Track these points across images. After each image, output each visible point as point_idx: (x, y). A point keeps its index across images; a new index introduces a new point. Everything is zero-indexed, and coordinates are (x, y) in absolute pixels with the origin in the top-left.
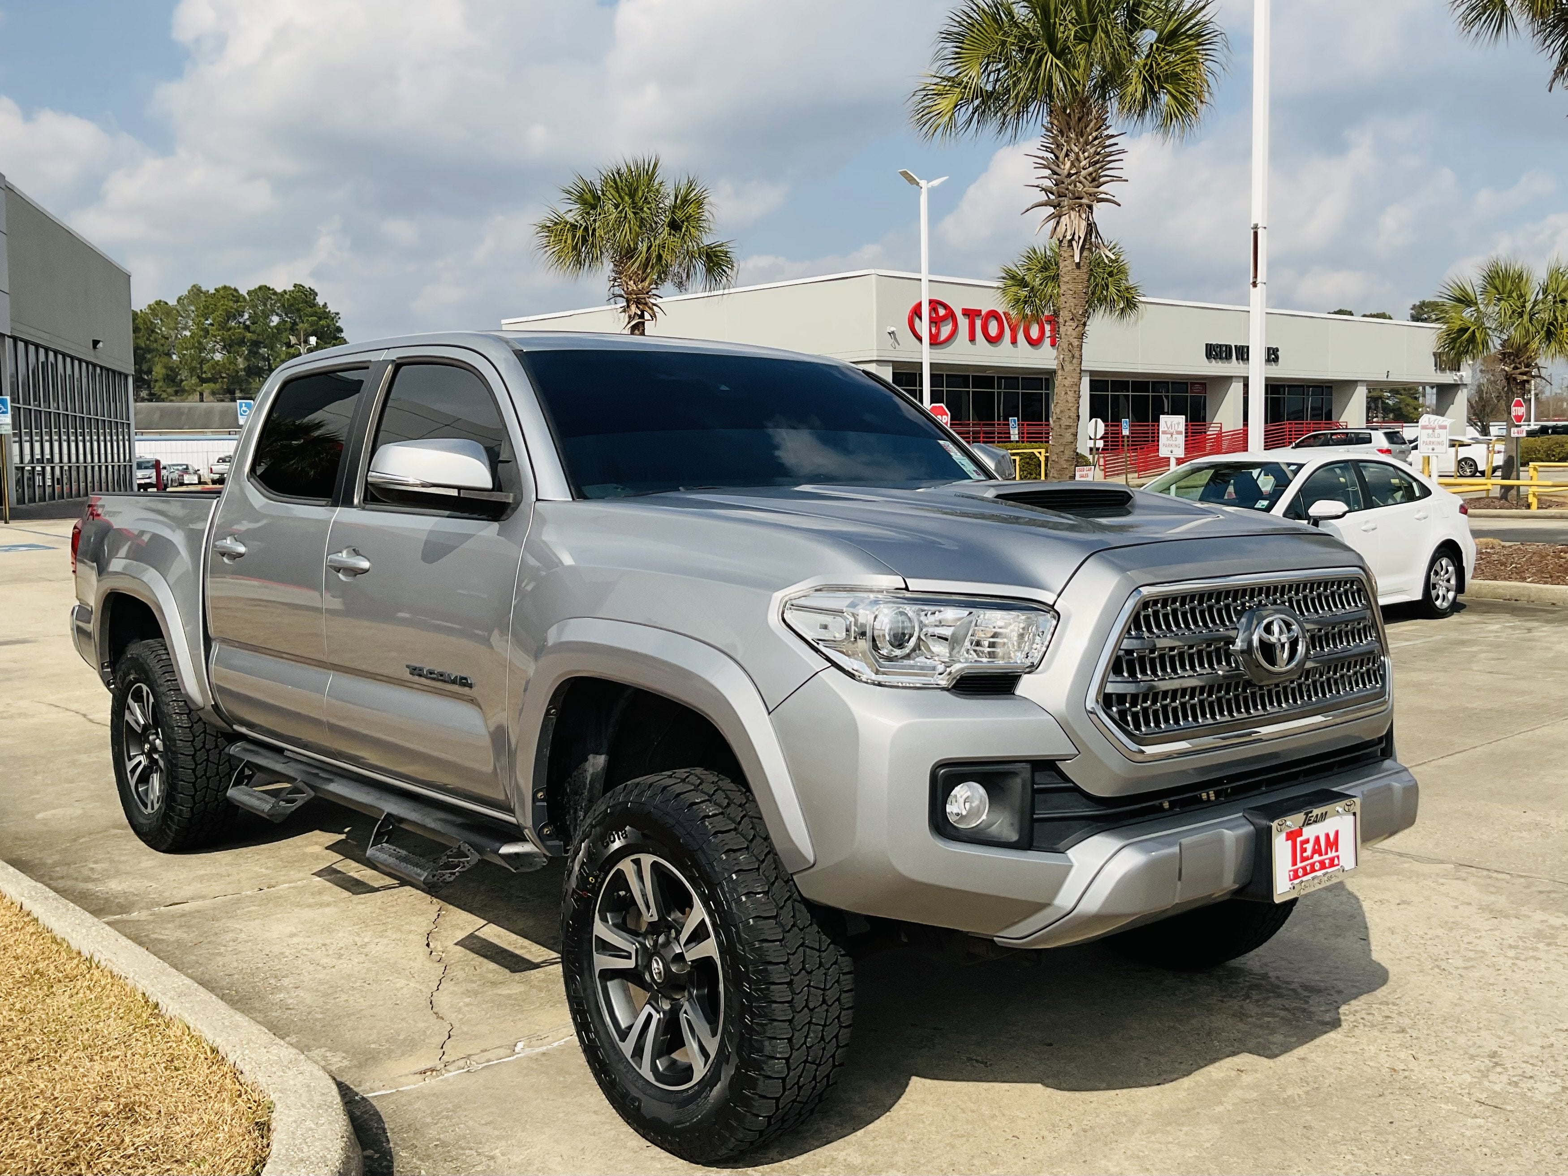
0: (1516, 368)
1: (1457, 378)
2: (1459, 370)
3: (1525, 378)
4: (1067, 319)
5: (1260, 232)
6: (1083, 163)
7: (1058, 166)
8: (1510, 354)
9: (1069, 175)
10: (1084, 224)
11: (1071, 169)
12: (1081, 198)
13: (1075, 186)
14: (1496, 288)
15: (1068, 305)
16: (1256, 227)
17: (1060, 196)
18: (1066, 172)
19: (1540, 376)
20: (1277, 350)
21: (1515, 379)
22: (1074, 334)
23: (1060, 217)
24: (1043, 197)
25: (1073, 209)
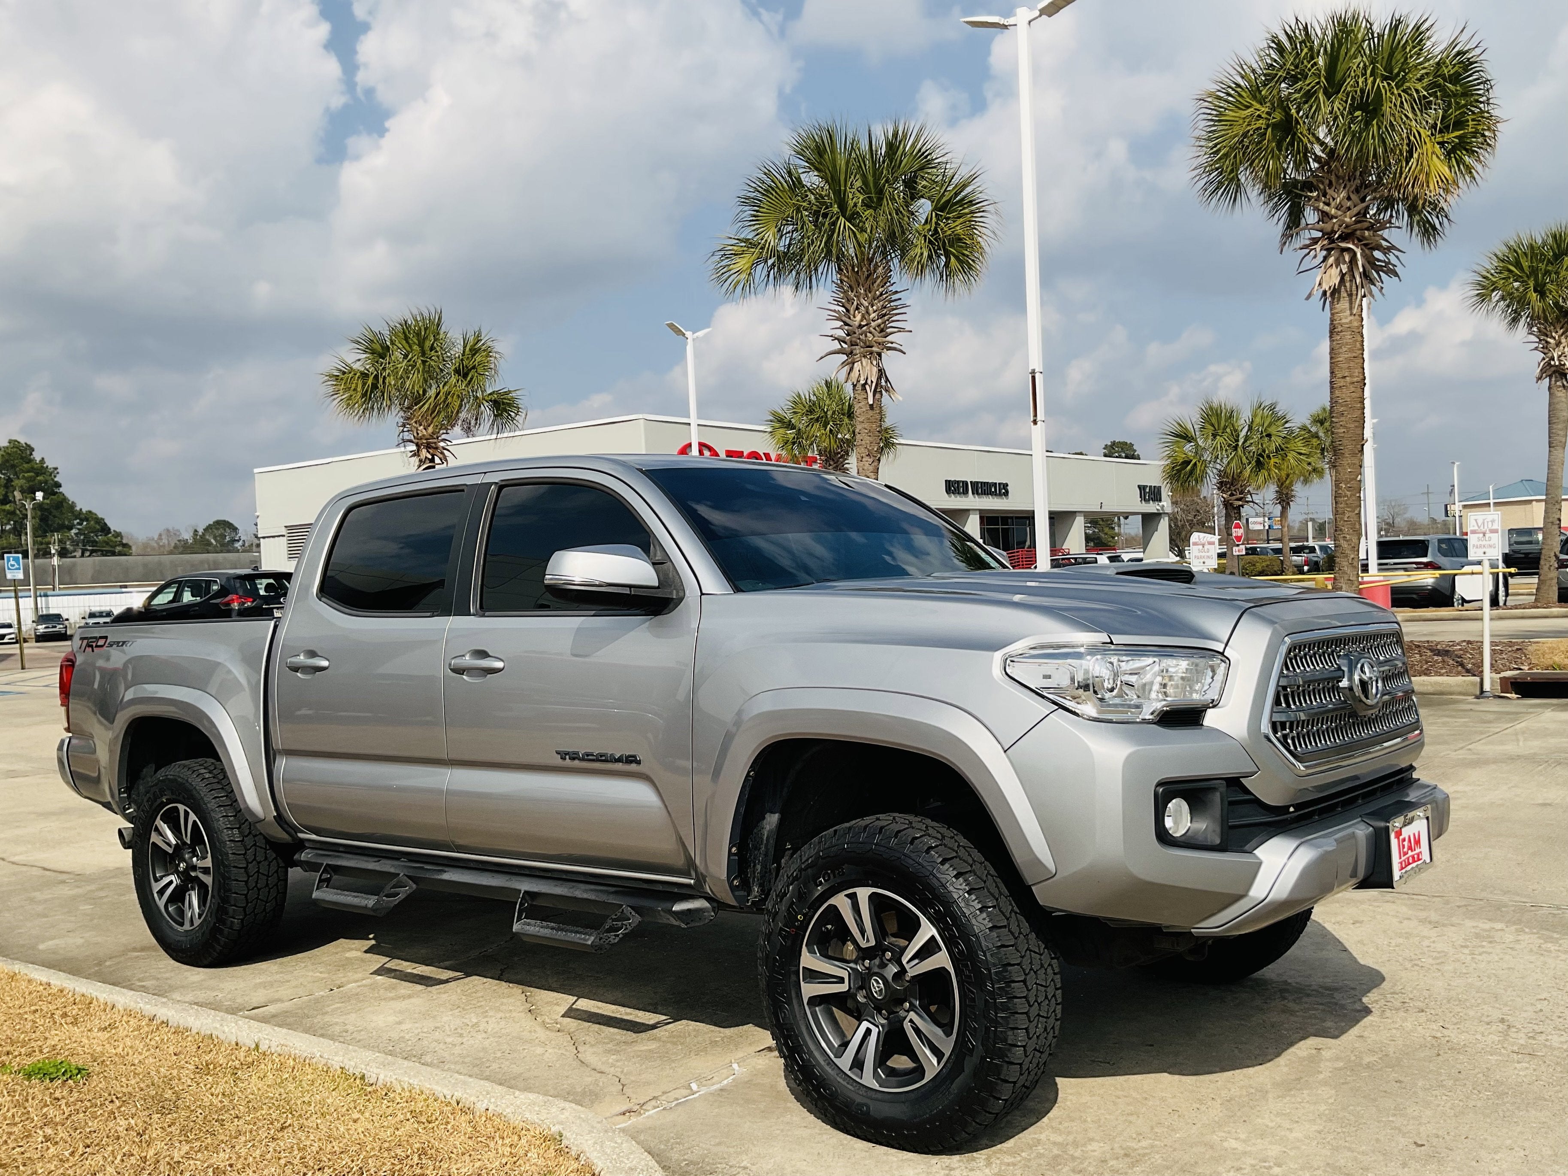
0: (1232, 495)
1: (1158, 507)
2: (1160, 500)
3: (1241, 503)
4: (864, 455)
5: (1037, 376)
6: (873, 315)
7: (850, 318)
8: (1226, 483)
9: (860, 326)
10: (875, 370)
11: (862, 321)
12: (872, 347)
13: (866, 336)
14: (1213, 425)
15: (863, 442)
16: (1033, 372)
17: (852, 345)
18: (857, 324)
19: (1253, 502)
20: (1007, 485)
21: (1231, 504)
22: (871, 468)
23: (853, 364)
24: (836, 345)
25: (865, 356)
